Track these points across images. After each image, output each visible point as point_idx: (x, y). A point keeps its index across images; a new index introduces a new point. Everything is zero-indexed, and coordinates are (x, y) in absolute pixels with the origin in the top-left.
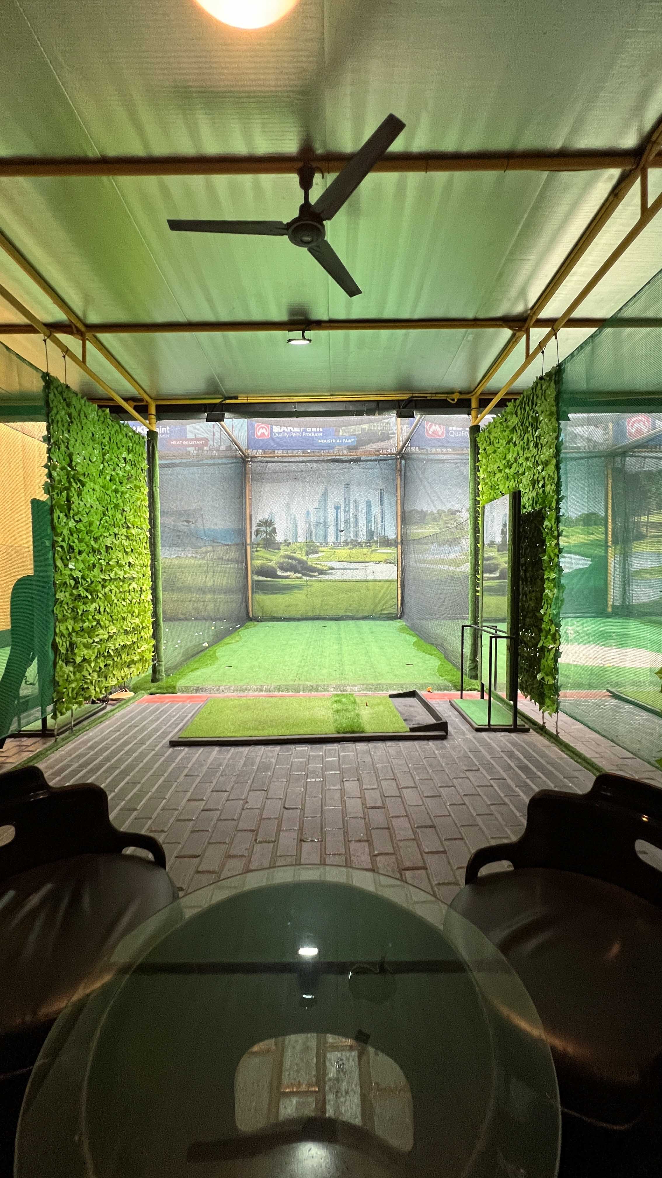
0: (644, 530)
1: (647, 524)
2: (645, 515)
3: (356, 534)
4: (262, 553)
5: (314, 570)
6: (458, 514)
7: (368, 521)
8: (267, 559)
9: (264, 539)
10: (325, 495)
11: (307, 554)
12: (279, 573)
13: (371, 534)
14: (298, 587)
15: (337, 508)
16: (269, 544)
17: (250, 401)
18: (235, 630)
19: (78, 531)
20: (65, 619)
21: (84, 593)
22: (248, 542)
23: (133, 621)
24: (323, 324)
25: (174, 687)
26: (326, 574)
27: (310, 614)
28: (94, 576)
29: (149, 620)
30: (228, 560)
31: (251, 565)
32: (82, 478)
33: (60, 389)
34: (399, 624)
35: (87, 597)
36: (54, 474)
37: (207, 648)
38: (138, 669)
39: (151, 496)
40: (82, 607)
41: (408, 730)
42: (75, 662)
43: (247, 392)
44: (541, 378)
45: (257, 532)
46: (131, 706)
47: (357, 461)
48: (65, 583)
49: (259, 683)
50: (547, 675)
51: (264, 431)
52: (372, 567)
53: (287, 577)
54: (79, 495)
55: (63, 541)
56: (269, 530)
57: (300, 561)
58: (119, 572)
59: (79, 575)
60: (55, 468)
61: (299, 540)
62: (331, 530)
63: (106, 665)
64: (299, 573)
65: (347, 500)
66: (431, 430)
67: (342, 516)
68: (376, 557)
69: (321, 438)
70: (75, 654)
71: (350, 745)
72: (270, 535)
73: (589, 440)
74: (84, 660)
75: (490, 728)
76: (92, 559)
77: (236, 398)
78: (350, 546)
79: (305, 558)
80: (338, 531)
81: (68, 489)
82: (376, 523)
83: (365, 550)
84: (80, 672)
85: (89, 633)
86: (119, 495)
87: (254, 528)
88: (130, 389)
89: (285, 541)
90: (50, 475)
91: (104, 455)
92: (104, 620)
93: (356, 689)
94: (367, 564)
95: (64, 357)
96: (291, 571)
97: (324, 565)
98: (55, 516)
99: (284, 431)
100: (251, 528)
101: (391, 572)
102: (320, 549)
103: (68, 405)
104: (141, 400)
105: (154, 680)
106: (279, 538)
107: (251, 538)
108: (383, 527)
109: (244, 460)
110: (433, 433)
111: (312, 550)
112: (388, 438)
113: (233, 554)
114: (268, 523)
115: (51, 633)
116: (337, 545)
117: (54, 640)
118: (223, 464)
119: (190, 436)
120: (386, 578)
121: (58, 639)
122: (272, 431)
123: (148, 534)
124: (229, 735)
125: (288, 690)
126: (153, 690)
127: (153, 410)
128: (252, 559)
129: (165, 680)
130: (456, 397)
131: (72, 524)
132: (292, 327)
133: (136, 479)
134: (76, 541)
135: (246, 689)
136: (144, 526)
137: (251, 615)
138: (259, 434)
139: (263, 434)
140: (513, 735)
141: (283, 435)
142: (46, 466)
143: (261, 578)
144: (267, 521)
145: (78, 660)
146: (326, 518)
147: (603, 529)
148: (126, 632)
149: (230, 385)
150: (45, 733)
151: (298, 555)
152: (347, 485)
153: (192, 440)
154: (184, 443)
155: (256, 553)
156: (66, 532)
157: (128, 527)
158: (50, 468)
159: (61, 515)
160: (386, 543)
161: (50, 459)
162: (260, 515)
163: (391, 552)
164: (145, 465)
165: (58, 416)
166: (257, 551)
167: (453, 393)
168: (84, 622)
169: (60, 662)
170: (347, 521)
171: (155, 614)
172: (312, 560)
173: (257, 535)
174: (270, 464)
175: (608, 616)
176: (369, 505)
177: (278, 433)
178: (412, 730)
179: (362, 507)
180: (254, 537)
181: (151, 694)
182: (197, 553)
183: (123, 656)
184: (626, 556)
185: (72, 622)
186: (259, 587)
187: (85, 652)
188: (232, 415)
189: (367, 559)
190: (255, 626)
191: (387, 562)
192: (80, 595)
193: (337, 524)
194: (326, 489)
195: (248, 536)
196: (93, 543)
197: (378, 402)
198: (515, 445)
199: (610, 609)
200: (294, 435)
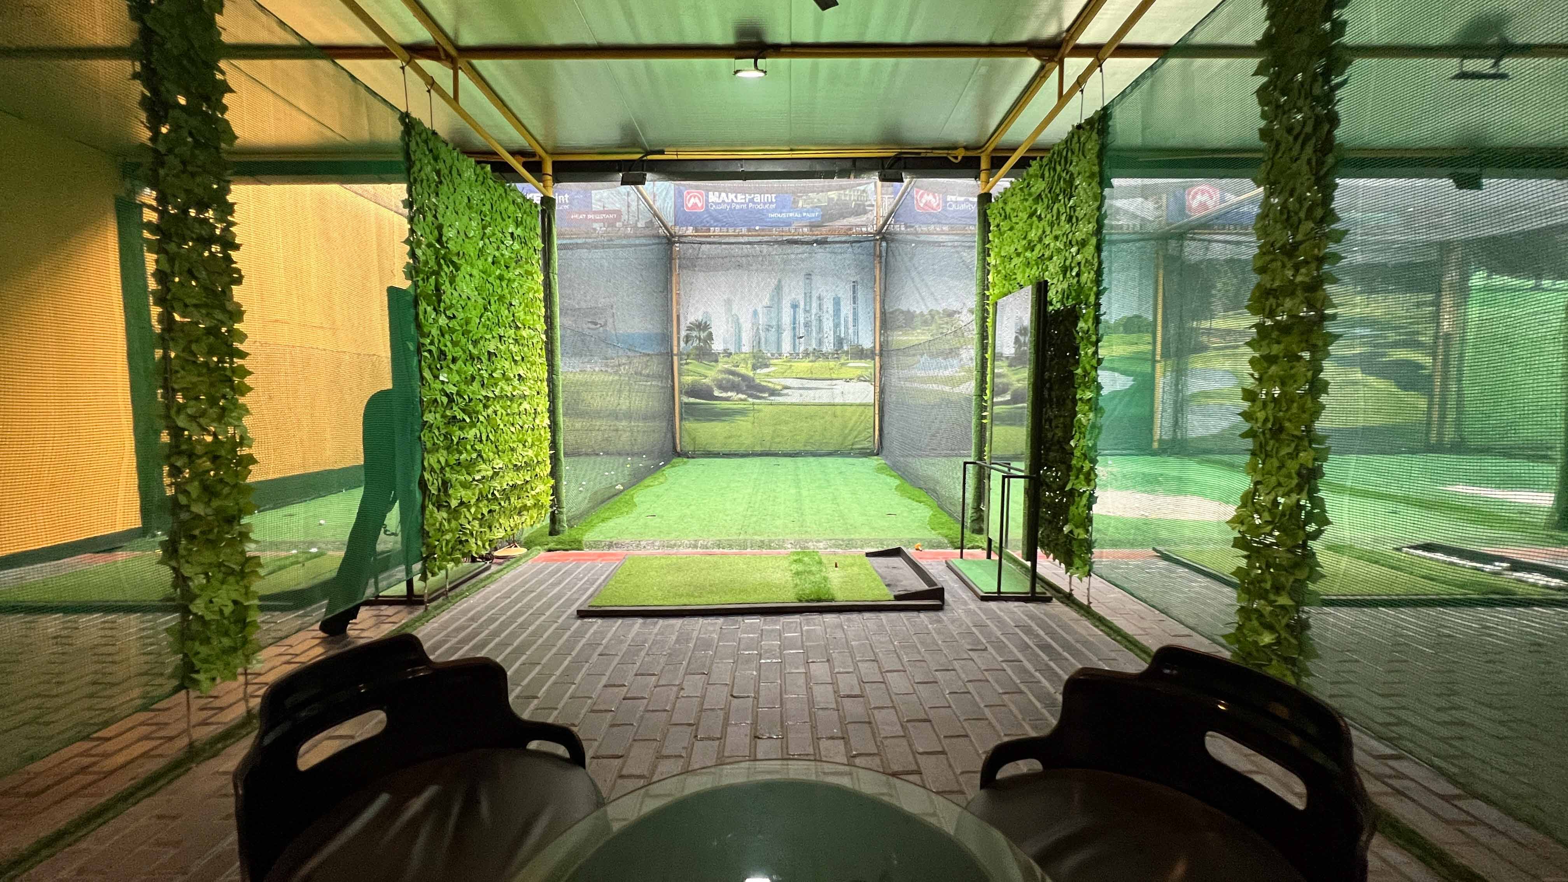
0: (1204, 339)
1: (1209, 332)
2: (1206, 319)
3: (820, 342)
4: (694, 366)
5: (763, 389)
6: (957, 316)
7: (837, 326)
8: (701, 375)
9: (696, 348)
10: (779, 288)
11: (754, 368)
12: (717, 393)
13: (839, 342)
14: (742, 412)
15: (795, 306)
16: (705, 354)
17: (680, 157)
18: (658, 468)
19: (452, 331)
20: (436, 448)
21: (460, 415)
22: (675, 352)
23: (524, 454)
24: (783, 50)
25: (580, 542)
26: (779, 395)
27: (758, 449)
28: (473, 392)
29: (546, 453)
30: (648, 376)
31: (680, 382)
32: (455, 259)
33: (424, 136)
34: (876, 463)
35: (464, 420)
36: (419, 252)
37: (621, 492)
38: (532, 518)
39: (548, 285)
40: (458, 433)
41: (892, 598)
42: (449, 506)
43: (676, 144)
44: (1079, 127)
45: (688, 339)
46: (523, 567)
47: (822, 242)
48: (436, 400)
49: (692, 538)
50: (1077, 527)
51: (697, 200)
52: (840, 386)
53: (727, 399)
54: (452, 282)
55: (432, 343)
56: (703, 335)
57: (744, 378)
58: (506, 387)
59: (454, 390)
60: (419, 244)
61: (745, 349)
62: (787, 337)
63: (490, 511)
64: (743, 392)
65: (808, 296)
66: (924, 201)
67: (801, 318)
68: (847, 373)
69: (773, 211)
70: (449, 496)
71: (816, 617)
72: (705, 342)
73: (1134, 216)
74: (462, 503)
75: (999, 597)
76: (470, 370)
77: (662, 152)
78: (811, 358)
79: (751, 374)
80: (796, 337)
81: (437, 273)
82: (846, 327)
83: (832, 364)
84: (456, 519)
85: (467, 468)
86: (504, 284)
87: (683, 333)
88: (519, 140)
89: (725, 351)
90: (413, 254)
91: (484, 228)
92: (487, 451)
93: (821, 545)
94: (834, 382)
95: (429, 91)
96: (732, 391)
97: (776, 383)
98: (421, 309)
99: (723, 202)
100: (678, 333)
101: (866, 393)
102: (772, 362)
103: (436, 159)
104: (533, 154)
105: (553, 532)
106: (717, 346)
107: (679, 346)
108: (856, 333)
109: (670, 240)
110: (926, 204)
111: (760, 362)
112: (865, 212)
113: (655, 367)
114: (702, 326)
115: (418, 467)
116: (794, 356)
117: (422, 476)
118: (641, 245)
119: (597, 207)
120: (858, 401)
121: (427, 476)
122: (707, 201)
123: (544, 337)
124: (656, 603)
125: (731, 547)
126: (552, 545)
127: (549, 169)
128: (680, 374)
129: (567, 533)
130: (961, 154)
131: (443, 321)
132: (742, 53)
133: (527, 263)
134: (449, 344)
135: (675, 545)
136: (538, 327)
137: (678, 449)
138: (690, 205)
139: (696, 204)
140: (1031, 606)
141: (723, 207)
142: (407, 241)
143: (692, 400)
144: (700, 324)
145: (454, 503)
146: (779, 320)
147: (1148, 338)
148: (517, 468)
149: (652, 135)
150: (411, 600)
151: (742, 370)
152: (808, 276)
153: (600, 212)
154: (590, 216)
155: (686, 367)
156: (435, 332)
157: (517, 328)
158: (412, 243)
159: (429, 309)
160: (860, 354)
161: (412, 231)
162: (692, 315)
163: (866, 366)
164: (539, 243)
165: (422, 173)
166: (687, 364)
167: (956, 148)
168: (461, 453)
169: (431, 506)
170: (807, 325)
171: (554, 445)
172: (761, 376)
173: (687, 342)
174: (704, 247)
175: (1154, 454)
176: (837, 302)
177: (717, 204)
178: (897, 598)
179: (829, 305)
180: (682, 344)
181: (550, 550)
182: (607, 366)
183: (512, 500)
184: (1180, 373)
185: (445, 452)
186: (690, 411)
187: (463, 493)
188: (656, 176)
189: (834, 376)
190: (685, 463)
191: (860, 379)
192: (454, 417)
193: (794, 328)
194: (780, 281)
195: (675, 343)
196: (471, 347)
197: (854, 159)
198: (1040, 218)
199: (1156, 445)
200: (738, 207)
